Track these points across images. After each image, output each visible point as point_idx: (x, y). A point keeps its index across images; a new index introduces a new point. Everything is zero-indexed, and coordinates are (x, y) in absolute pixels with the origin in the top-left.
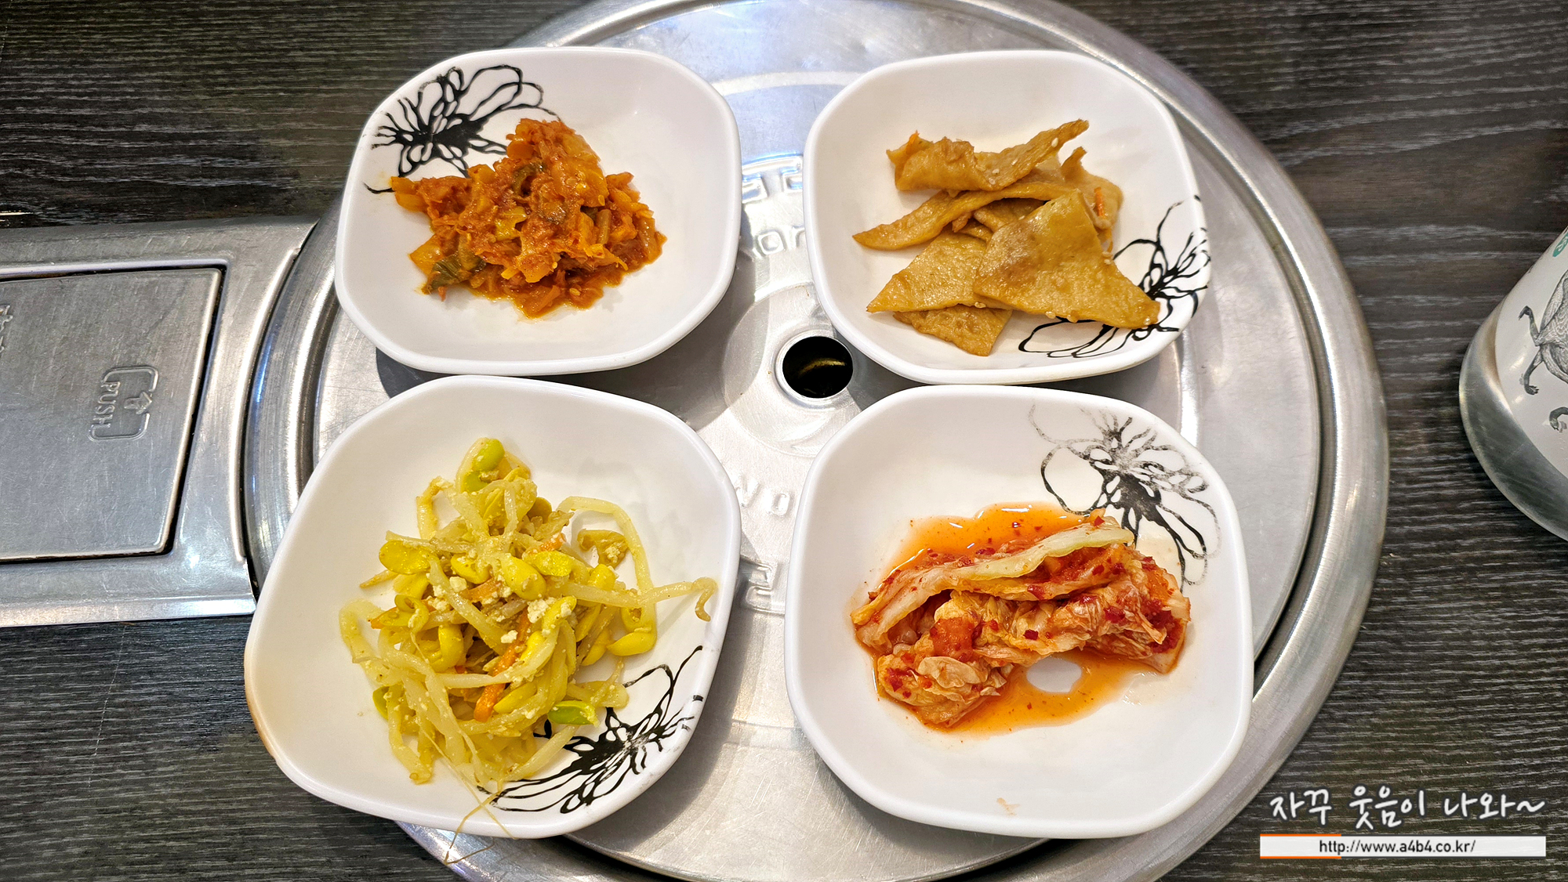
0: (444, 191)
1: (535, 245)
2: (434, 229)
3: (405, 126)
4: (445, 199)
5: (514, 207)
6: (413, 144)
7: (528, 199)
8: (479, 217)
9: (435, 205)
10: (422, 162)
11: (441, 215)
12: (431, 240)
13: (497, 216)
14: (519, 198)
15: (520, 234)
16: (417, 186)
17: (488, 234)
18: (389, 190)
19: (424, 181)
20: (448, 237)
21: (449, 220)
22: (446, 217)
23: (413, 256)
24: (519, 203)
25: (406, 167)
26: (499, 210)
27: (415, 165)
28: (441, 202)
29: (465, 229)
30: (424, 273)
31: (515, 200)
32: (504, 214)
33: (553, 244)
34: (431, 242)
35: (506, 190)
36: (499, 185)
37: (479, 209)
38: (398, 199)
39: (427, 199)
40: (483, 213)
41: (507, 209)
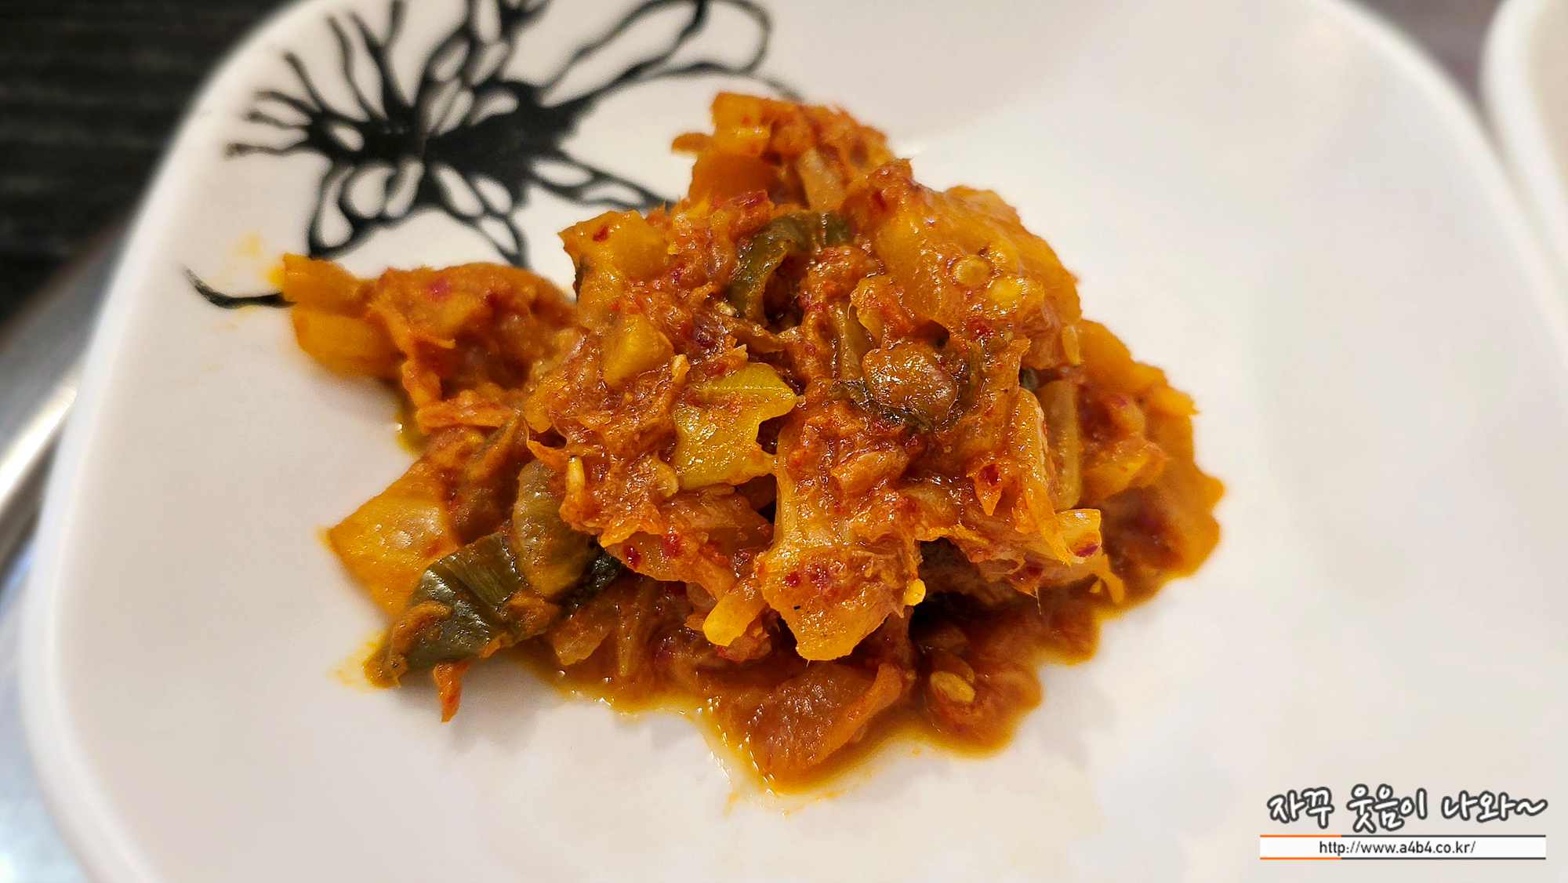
0: (458, 310)
1: (840, 511)
2: (419, 440)
3: (339, 99)
4: (465, 337)
5: (742, 366)
6: (358, 160)
7: (791, 334)
8: (615, 396)
9: (429, 356)
10: (382, 220)
11: (447, 391)
12: (408, 478)
13: (685, 395)
14: (758, 330)
15: (775, 464)
16: (368, 291)
17: (649, 464)
18: (272, 300)
19: (390, 278)
20: (477, 470)
21: (478, 407)
22: (466, 398)
23: (338, 538)
24: (758, 355)
25: (334, 229)
26: (690, 377)
27: (360, 227)
28: (449, 344)
29: (553, 439)
30: (379, 603)
31: (741, 338)
32: (707, 388)
33: (910, 508)
34: (404, 491)
35: (708, 304)
36: (685, 284)
37: (615, 369)
38: (300, 330)
39: (403, 334)
40: (629, 382)
41: (720, 371)
